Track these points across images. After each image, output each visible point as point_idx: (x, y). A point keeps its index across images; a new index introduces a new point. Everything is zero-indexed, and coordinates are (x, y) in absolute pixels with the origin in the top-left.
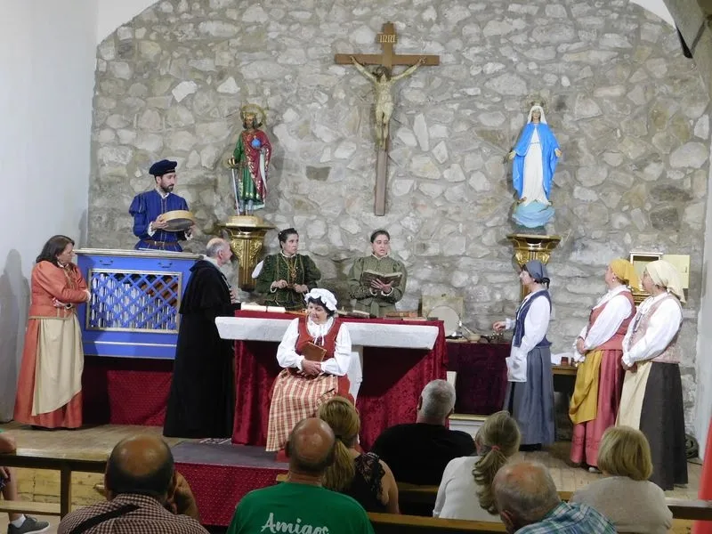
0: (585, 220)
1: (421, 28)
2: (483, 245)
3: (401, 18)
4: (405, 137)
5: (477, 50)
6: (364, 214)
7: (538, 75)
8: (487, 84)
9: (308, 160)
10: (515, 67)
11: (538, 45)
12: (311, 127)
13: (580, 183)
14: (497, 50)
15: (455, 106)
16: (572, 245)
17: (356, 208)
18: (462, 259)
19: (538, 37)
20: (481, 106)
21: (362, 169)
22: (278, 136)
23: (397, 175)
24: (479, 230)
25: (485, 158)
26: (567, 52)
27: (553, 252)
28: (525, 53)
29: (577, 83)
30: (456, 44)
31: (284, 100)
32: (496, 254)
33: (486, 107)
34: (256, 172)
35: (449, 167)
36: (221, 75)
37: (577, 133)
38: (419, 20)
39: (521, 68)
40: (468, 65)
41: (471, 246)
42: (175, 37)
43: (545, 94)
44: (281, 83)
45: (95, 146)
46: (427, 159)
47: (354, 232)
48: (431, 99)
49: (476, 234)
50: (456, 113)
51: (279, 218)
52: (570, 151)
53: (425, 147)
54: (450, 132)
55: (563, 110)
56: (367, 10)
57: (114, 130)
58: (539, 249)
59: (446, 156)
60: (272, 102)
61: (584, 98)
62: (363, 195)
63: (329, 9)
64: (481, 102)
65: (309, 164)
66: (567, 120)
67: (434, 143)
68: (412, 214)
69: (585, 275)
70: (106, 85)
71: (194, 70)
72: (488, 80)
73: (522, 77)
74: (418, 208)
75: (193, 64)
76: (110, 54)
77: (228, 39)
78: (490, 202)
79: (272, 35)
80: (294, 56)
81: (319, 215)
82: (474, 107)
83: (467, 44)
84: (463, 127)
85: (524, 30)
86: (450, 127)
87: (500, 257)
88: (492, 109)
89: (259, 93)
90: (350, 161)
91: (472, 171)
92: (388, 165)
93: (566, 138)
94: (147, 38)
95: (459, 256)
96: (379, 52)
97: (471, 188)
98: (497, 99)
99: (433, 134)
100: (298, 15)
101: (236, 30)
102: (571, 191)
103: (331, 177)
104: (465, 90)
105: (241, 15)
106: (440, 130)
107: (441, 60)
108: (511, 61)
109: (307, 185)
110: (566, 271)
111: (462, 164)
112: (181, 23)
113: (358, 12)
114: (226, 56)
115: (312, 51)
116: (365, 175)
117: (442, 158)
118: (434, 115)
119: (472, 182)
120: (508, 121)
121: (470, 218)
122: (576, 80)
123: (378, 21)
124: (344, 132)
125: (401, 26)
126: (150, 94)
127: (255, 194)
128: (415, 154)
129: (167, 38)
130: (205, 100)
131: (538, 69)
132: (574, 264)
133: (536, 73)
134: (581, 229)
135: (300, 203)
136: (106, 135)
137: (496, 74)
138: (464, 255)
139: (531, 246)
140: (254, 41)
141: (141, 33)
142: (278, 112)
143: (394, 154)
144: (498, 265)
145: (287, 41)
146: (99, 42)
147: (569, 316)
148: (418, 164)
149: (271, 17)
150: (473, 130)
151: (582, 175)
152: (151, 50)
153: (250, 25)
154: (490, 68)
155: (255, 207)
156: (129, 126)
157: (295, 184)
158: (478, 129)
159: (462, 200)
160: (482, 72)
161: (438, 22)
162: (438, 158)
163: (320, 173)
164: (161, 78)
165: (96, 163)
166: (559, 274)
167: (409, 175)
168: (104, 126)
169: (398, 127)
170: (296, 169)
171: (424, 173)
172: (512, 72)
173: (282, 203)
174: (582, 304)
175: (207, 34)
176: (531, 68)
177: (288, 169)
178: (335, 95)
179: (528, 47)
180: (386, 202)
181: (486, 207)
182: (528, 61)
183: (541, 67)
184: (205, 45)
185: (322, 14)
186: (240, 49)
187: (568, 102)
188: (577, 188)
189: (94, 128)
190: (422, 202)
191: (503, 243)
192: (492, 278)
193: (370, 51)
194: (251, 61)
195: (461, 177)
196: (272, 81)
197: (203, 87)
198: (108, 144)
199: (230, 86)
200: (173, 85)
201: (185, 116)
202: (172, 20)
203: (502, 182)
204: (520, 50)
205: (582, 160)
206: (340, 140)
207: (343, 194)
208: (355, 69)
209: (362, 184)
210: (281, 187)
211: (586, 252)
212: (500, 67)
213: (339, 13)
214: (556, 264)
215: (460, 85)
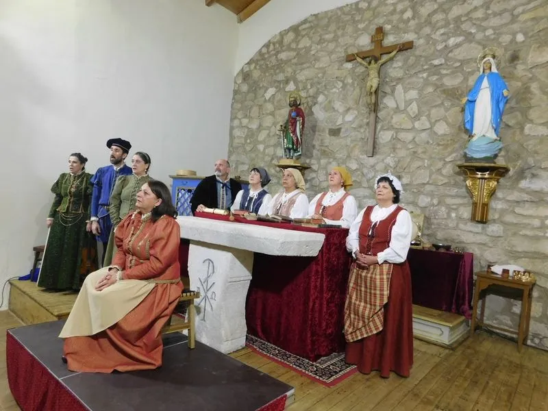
0: (536, 152)
1: (401, 25)
2: (443, 175)
3: (389, 22)
4: (389, 102)
5: (442, 31)
6: (361, 156)
7: (494, 39)
8: (450, 55)
9: (330, 125)
10: (474, 37)
11: (495, 14)
12: (332, 104)
13: (531, 121)
14: (458, 27)
15: (425, 75)
16: (521, 175)
17: (356, 152)
18: (427, 186)
19: (495, 8)
20: (444, 72)
21: (361, 127)
22: (314, 112)
23: (382, 129)
24: (440, 164)
25: (447, 110)
26: (523, 12)
27: (502, 180)
28: (482, 24)
29: (532, 36)
30: (427, 30)
31: (318, 89)
32: (452, 182)
33: (448, 72)
34: (294, 132)
35: (419, 120)
36: (287, 82)
37: (531, 79)
38: (401, 20)
39: (479, 36)
40: (435, 42)
41: (433, 177)
42: (267, 65)
43: (499, 52)
44: (316, 80)
45: (232, 128)
46: (404, 116)
47: (354, 168)
48: (407, 72)
49: (437, 167)
50: (426, 80)
51: (313, 161)
52: (523, 95)
53: (402, 107)
54: (420, 94)
55: (515, 62)
56: (367, 23)
57: (240, 119)
58: (487, 176)
59: (417, 112)
60: (312, 92)
61: (539, 47)
62: (360, 143)
63: (344, 29)
64: (444, 69)
65: (331, 127)
66: (520, 69)
67: (408, 103)
68: (392, 155)
69: (533, 199)
70: (238, 97)
71: (276, 81)
72: (451, 51)
73: (479, 43)
74: (397, 151)
75: (275, 78)
76: (239, 81)
77: (290, 60)
78: (449, 142)
79: (313, 53)
80: (324, 62)
81: (335, 159)
82: (439, 74)
83: (435, 28)
84: (430, 89)
85: (482, 6)
86: (421, 90)
87: (456, 185)
88: (453, 73)
89: (305, 88)
90: (354, 122)
91: (436, 121)
92: (376, 122)
93: (519, 84)
94: (255, 68)
95: (424, 184)
96: (373, 48)
97: (436, 133)
98: (458, 64)
99: (408, 97)
100: (327, 37)
101: (295, 54)
102: (522, 129)
103: (341, 134)
104: (432, 62)
105: (297, 45)
106: (413, 94)
107: (414, 44)
108: (471, 33)
109: (328, 140)
110: (515, 196)
111: (428, 116)
112: (270, 57)
113: (361, 26)
114: (290, 70)
115: (334, 56)
116: (362, 130)
117: (414, 113)
118: (409, 84)
119: (435, 129)
120: (466, 79)
121: (433, 156)
122: (530, 34)
123: (373, 27)
124: (351, 103)
125: (388, 27)
126: (255, 97)
127: (293, 145)
128: (395, 112)
129: (264, 67)
130: (279, 97)
131: (494, 34)
132: (522, 190)
133: (492, 37)
134: (531, 161)
135: (325, 151)
136: (236, 122)
137: (458, 45)
138: (428, 183)
139: (479, 175)
140: (303, 58)
141: (253, 66)
142: (315, 97)
143: (381, 114)
144: (454, 191)
145: (320, 54)
146: (235, 75)
147: (515, 234)
148: (396, 119)
149: (313, 42)
150: (438, 90)
151: (533, 114)
152: (256, 74)
153: (303, 49)
154: (452, 41)
155: (296, 154)
156: (246, 117)
157: (322, 140)
158: (441, 89)
159: (428, 142)
160: (446, 46)
161: (413, 18)
162: (411, 114)
163: (335, 132)
164: (260, 88)
165: (232, 137)
166: (509, 198)
167: (391, 128)
168: (236, 118)
169: (384, 97)
170: (323, 130)
171: (400, 124)
172: (471, 42)
173: (315, 152)
174: (529, 224)
175: (281, 59)
176: (487, 34)
177: (319, 131)
178: (345, 82)
179: (486, 18)
180: (374, 148)
181: (446, 146)
182: (485, 29)
183: (497, 32)
184: (280, 66)
185: (340, 33)
186: (296, 64)
187: (522, 54)
188: (528, 126)
189: (232, 120)
190: (399, 146)
191: (458, 174)
192: (449, 201)
193: (368, 48)
194: (301, 70)
195: (428, 126)
196: (312, 79)
197: (279, 90)
198: (237, 127)
199: (291, 87)
200: (265, 92)
201: (270, 107)
202: (266, 56)
203: (459, 127)
204: (478, 23)
205: (533, 102)
206: (348, 109)
207: (349, 143)
208: (358, 62)
209: (360, 136)
210: (314, 143)
211: (534, 180)
212: (461, 39)
213: (350, 29)
214: (505, 191)
215: (428, 59)
